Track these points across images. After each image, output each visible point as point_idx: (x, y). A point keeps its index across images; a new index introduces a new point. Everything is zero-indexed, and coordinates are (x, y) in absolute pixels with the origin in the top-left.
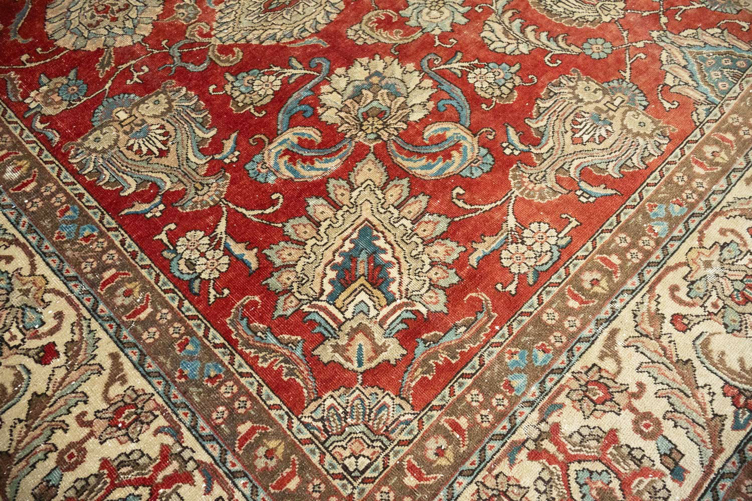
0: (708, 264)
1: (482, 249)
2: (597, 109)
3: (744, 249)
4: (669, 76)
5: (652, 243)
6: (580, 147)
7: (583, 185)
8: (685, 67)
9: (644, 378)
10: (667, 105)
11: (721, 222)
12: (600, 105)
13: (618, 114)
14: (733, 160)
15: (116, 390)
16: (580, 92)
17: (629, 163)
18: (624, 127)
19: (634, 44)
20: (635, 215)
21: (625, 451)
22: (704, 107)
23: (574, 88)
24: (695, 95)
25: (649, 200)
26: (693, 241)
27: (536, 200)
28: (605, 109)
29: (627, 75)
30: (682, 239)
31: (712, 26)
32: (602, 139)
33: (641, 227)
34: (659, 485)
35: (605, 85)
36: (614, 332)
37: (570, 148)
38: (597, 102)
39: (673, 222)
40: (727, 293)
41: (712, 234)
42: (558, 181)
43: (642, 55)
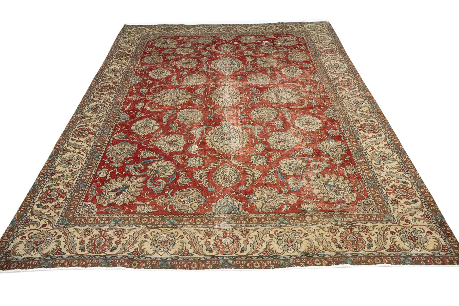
0: (165, 234)
1: (138, 203)
2: (192, 199)
3: (174, 237)
4: (215, 203)
5: (163, 224)
6: (178, 201)
7: (168, 207)
8: (221, 204)
9: (128, 238)
10: (205, 207)
11: (179, 231)
12: (194, 198)
13: (194, 202)
14: (199, 224)
15: (71, 181)
16: (194, 194)
17: (181, 210)
18: (191, 205)
19: (219, 193)
20: (167, 218)
21: (111, 242)
22: (211, 213)
23: (195, 192)
24: (214, 210)
25: (174, 218)
26: (169, 229)
27: (157, 203)
28: (194, 199)
29: (208, 197)
30: (168, 227)
31: (241, 201)
32: (185, 203)
33: (165, 220)
34: (107, 249)
35: (201, 196)
36: (136, 229)
37: (177, 200)
38: (194, 197)
39: (172, 223)
40: (160, 239)
41: (174, 231)
42: (166, 203)
43: (217, 196)
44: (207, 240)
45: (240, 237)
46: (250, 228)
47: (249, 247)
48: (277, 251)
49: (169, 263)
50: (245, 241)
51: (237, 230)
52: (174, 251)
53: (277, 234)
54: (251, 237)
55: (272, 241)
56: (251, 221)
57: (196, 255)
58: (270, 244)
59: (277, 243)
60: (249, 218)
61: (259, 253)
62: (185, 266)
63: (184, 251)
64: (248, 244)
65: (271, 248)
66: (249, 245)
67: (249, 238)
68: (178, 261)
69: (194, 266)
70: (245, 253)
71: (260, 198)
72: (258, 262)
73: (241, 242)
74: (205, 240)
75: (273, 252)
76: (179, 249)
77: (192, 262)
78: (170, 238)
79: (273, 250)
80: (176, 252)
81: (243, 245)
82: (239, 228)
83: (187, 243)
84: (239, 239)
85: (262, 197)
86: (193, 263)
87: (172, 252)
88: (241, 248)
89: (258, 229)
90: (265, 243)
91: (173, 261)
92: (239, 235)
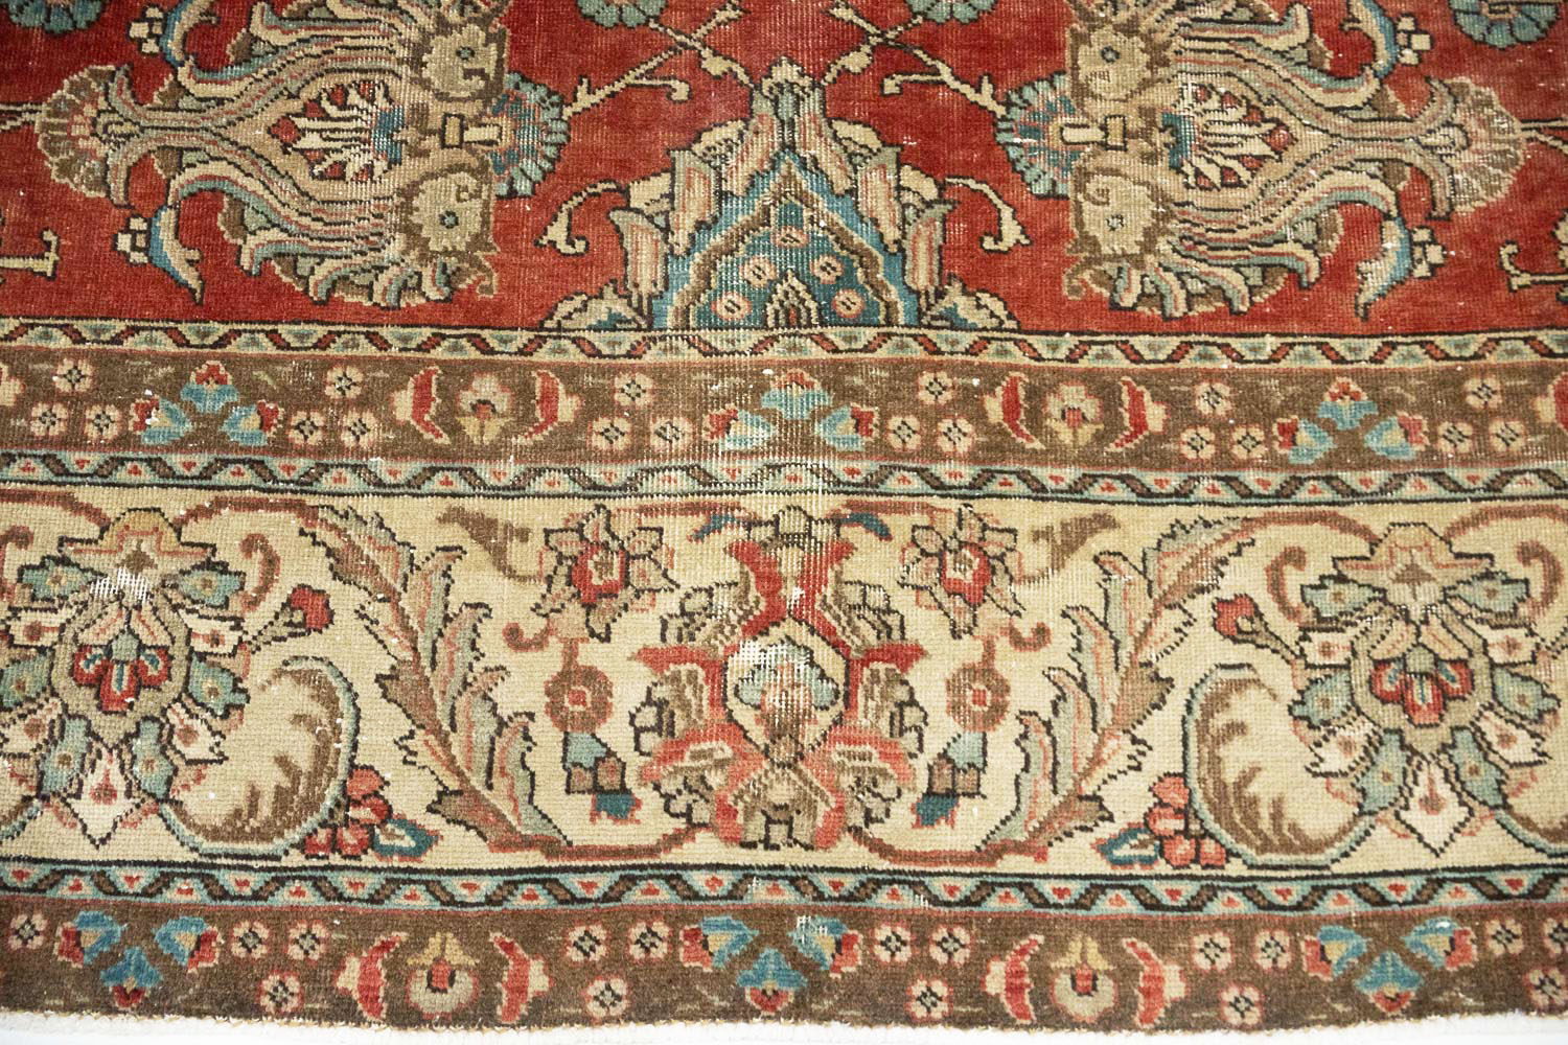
0: (138, 562)
2: (420, 113)
3: (236, 607)
4: (661, 184)
5: (111, 432)
6: (272, 148)
7: (167, 218)
8: (722, 196)
10: (557, 232)
11: (280, 528)
12: (436, 110)
13: (439, 158)
14: (494, 453)
16: (440, 53)
17: (304, 265)
18: (409, 192)
19: (706, 53)
20: (160, 360)
22: (620, 307)
23: (444, 27)
24: (645, 273)
25: (231, 362)
26: (175, 503)
27: (52, 164)
28: (435, 123)
29: (585, 100)
30: (169, 478)
31: (928, 169)
32: (338, 173)
33: (136, 386)
35: (510, 79)
37: (253, 133)
38: (441, 96)
39: (208, 433)
40: (87, 637)
41: (227, 531)
42: (140, 169)
43: (681, 90)
44: (571, 652)
45: (923, 625)
46: (1022, 514)
47: (1004, 757)
48: (1291, 812)
49: (186, 940)
50: (970, 671)
51: (884, 534)
52: (239, 796)
53: (1294, 599)
54: (1025, 628)
55: (1240, 686)
56: (1036, 421)
57: (458, 847)
58: (1220, 721)
59: (1298, 713)
60: (1012, 390)
61: (1106, 831)
62: (349, 979)
63: (332, 791)
64: (998, 711)
65: (1230, 776)
66: (1009, 727)
67: (1003, 645)
68: (280, 921)
69: (440, 980)
70: (969, 826)
71: (1135, 123)
72: (1093, 946)
73: (929, 682)
74: (550, 661)
75: (1252, 820)
76: (282, 762)
77: (421, 928)
78: (192, 621)
79: (1255, 801)
80: (254, 796)
81: (942, 730)
82: (903, 509)
83: (369, 692)
84: (905, 655)
85: (1146, 113)
86: (435, 941)
87: (210, 800)
88: (921, 764)
89: (1106, 523)
90: (1176, 700)
91: (227, 921)
92: (903, 601)
